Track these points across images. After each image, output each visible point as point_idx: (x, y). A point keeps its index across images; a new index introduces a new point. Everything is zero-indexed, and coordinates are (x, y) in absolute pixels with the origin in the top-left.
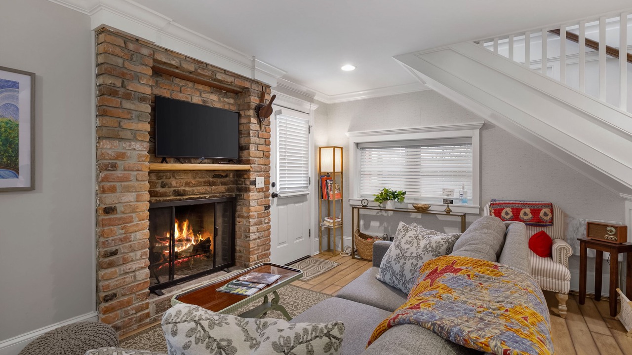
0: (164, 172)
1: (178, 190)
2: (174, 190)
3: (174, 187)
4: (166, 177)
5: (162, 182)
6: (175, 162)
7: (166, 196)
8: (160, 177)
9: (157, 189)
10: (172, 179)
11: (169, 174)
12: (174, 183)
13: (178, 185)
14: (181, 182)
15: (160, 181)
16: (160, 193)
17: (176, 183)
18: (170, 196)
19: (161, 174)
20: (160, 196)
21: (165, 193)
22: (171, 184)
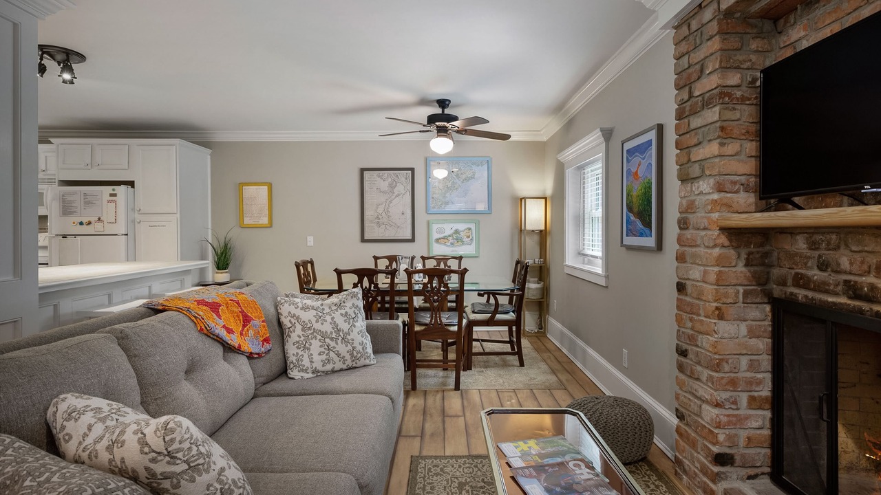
0: (823, 234)
1: (856, 282)
2: (846, 282)
3: (846, 273)
4: (829, 243)
5: (820, 256)
6: (851, 205)
7: (827, 292)
8: (814, 243)
9: (810, 273)
10: (843, 250)
11: (834, 237)
12: (845, 263)
13: (855, 269)
14: (862, 262)
15: (816, 253)
16: (814, 282)
17: (851, 264)
18: (836, 294)
19: (818, 237)
20: (814, 290)
21: (825, 283)
22: (838, 265)
